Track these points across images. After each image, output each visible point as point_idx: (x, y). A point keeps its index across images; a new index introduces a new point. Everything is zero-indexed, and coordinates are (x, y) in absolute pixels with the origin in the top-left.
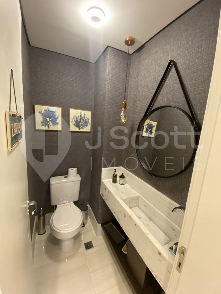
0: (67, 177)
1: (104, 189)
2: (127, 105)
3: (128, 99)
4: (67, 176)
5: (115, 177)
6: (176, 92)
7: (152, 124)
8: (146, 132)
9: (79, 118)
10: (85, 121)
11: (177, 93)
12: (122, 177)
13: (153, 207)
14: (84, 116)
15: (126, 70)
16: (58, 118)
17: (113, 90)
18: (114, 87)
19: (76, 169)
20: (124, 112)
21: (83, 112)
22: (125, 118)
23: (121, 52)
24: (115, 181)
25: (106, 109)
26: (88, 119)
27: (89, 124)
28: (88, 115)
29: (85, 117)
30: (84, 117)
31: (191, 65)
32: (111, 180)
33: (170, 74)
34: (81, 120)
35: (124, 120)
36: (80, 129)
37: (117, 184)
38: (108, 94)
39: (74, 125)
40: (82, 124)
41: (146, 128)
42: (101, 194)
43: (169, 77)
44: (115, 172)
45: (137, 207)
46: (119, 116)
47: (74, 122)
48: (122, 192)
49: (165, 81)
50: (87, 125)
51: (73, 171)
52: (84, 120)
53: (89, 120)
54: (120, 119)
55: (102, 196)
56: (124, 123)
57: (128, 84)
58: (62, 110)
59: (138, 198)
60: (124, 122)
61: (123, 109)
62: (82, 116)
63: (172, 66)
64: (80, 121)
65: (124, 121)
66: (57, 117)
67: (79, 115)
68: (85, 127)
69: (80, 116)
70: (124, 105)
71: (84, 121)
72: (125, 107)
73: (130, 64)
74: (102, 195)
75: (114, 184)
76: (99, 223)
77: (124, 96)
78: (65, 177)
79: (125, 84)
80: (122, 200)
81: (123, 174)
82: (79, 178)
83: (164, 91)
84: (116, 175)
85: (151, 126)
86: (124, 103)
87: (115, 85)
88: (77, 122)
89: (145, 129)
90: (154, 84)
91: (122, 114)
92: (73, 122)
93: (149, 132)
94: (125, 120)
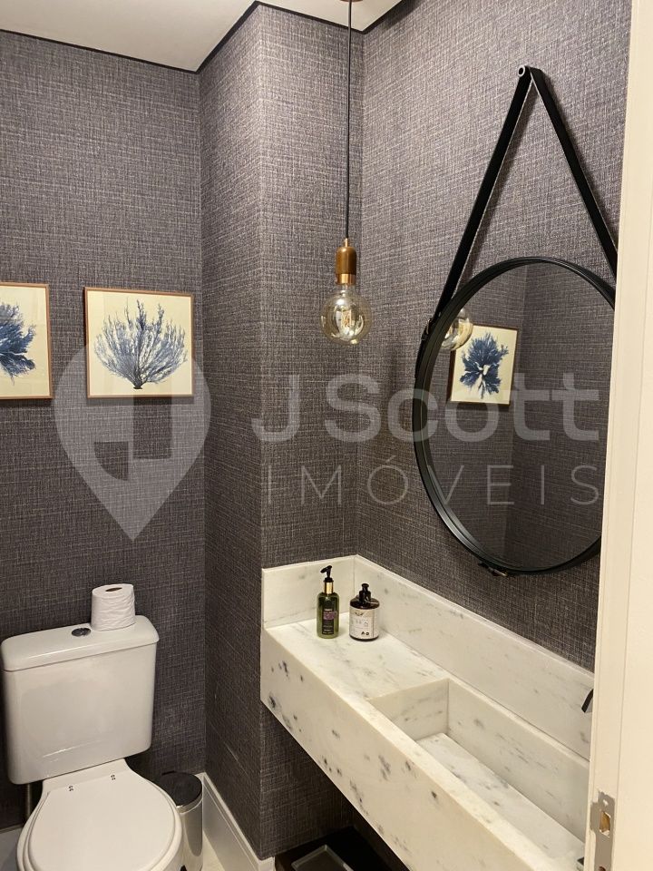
0: (86, 631)
1: (276, 669)
2: (363, 260)
3: (365, 231)
4: (86, 626)
5: (328, 604)
6: (558, 200)
7: (493, 343)
8: (470, 378)
9: (132, 334)
10: (164, 345)
11: (562, 203)
12: (364, 601)
13: (513, 717)
14: (157, 319)
15: (345, 102)
16: (29, 339)
17: (292, 196)
18: (297, 179)
19: (127, 589)
20: (349, 295)
21: (151, 303)
22: (356, 319)
23: (315, 24)
24: (328, 627)
25: (264, 282)
26: (177, 334)
27: (181, 357)
28: (177, 311)
29: (163, 326)
30: (159, 324)
31: (605, 91)
32: (312, 623)
33: (531, 124)
34: (145, 342)
35: (354, 328)
36: (138, 387)
37: (343, 640)
38: (269, 214)
39: (111, 364)
40: (150, 361)
41: (465, 361)
42: (265, 700)
43: (525, 138)
44: (329, 580)
45: (444, 736)
46: (329, 311)
47: (110, 352)
48: (369, 673)
49: (513, 155)
50: (172, 365)
51: (114, 602)
52: (157, 339)
53: (182, 336)
54: (333, 325)
55: (269, 707)
56: (354, 342)
57: (361, 164)
58: (51, 299)
59: (444, 690)
60: (354, 337)
61: (344, 278)
62: (148, 322)
63: (533, 93)
64: (139, 348)
65: (352, 333)
66: (24, 332)
67: (134, 316)
68: (165, 375)
69: (135, 322)
70: (344, 263)
71: (159, 345)
72: (353, 269)
73: (360, 77)
74: (273, 703)
75: (327, 642)
76: (262, 857)
77: (343, 217)
78: (75, 633)
79: (345, 164)
80: (370, 702)
81: (365, 586)
82: (146, 635)
83: (512, 194)
84: (334, 597)
85: (488, 350)
86: (344, 250)
87: (298, 172)
88: (124, 351)
89: (460, 369)
90: (472, 166)
91: (341, 302)
92: (104, 351)
93: (480, 380)
94: (358, 331)
